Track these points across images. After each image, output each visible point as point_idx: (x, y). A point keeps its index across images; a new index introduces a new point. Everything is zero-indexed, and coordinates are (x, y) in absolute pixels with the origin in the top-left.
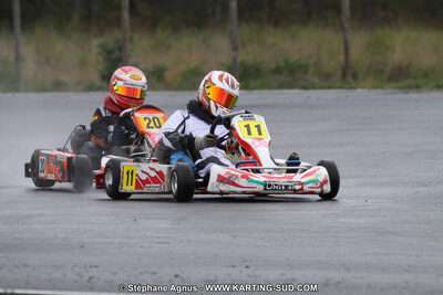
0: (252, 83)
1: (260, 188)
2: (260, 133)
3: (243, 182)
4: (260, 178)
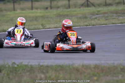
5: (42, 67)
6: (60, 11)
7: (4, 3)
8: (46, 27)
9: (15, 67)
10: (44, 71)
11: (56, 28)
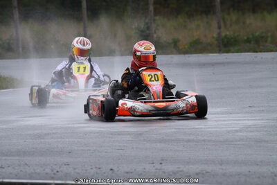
0: (232, 49)
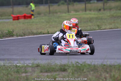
1: (69, 52)
2: (73, 37)
3: (64, 50)
4: (69, 49)
5: (105, 67)
6: (113, 12)
7: (59, 5)
8: (101, 28)
9: (79, 66)
10: (108, 70)
11: (112, 29)
